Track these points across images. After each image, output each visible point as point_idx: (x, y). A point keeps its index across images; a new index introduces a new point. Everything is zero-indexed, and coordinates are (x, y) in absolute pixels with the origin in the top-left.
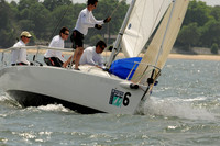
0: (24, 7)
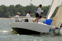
0: (10, 7)
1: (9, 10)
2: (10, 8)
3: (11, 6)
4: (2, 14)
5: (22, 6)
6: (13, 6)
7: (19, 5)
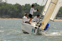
1: (24, 10)
2: (25, 7)
3: (26, 5)
4: (16, 14)
5: (39, 5)
6: (29, 5)
7: (36, 4)
